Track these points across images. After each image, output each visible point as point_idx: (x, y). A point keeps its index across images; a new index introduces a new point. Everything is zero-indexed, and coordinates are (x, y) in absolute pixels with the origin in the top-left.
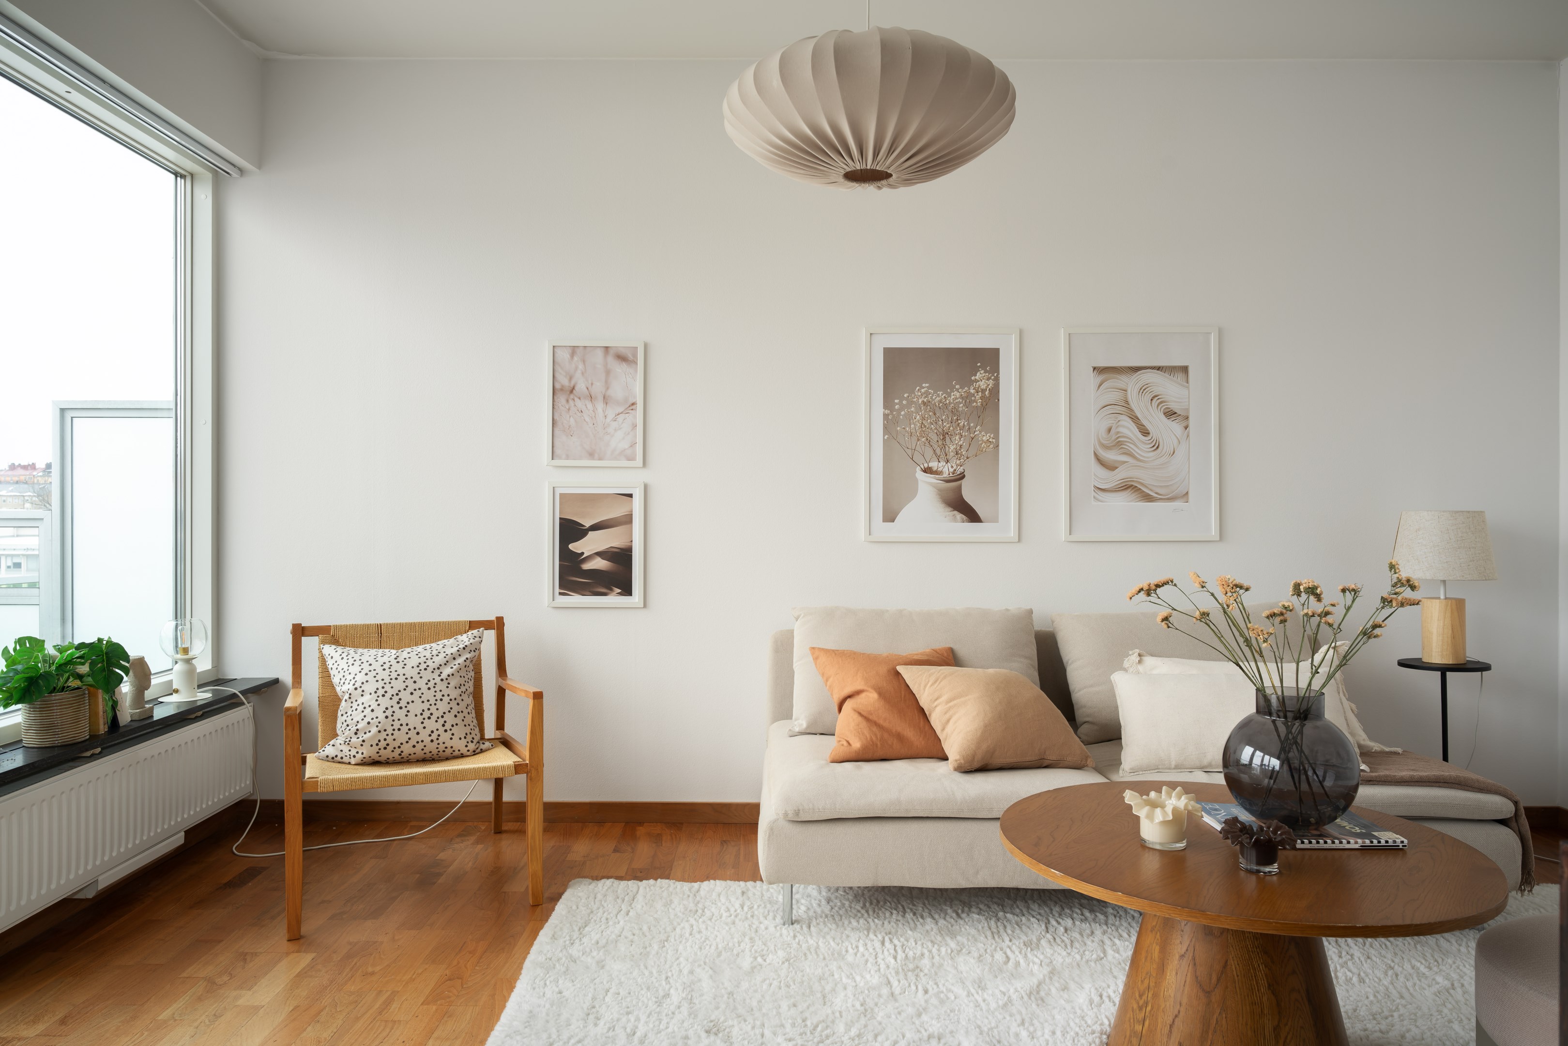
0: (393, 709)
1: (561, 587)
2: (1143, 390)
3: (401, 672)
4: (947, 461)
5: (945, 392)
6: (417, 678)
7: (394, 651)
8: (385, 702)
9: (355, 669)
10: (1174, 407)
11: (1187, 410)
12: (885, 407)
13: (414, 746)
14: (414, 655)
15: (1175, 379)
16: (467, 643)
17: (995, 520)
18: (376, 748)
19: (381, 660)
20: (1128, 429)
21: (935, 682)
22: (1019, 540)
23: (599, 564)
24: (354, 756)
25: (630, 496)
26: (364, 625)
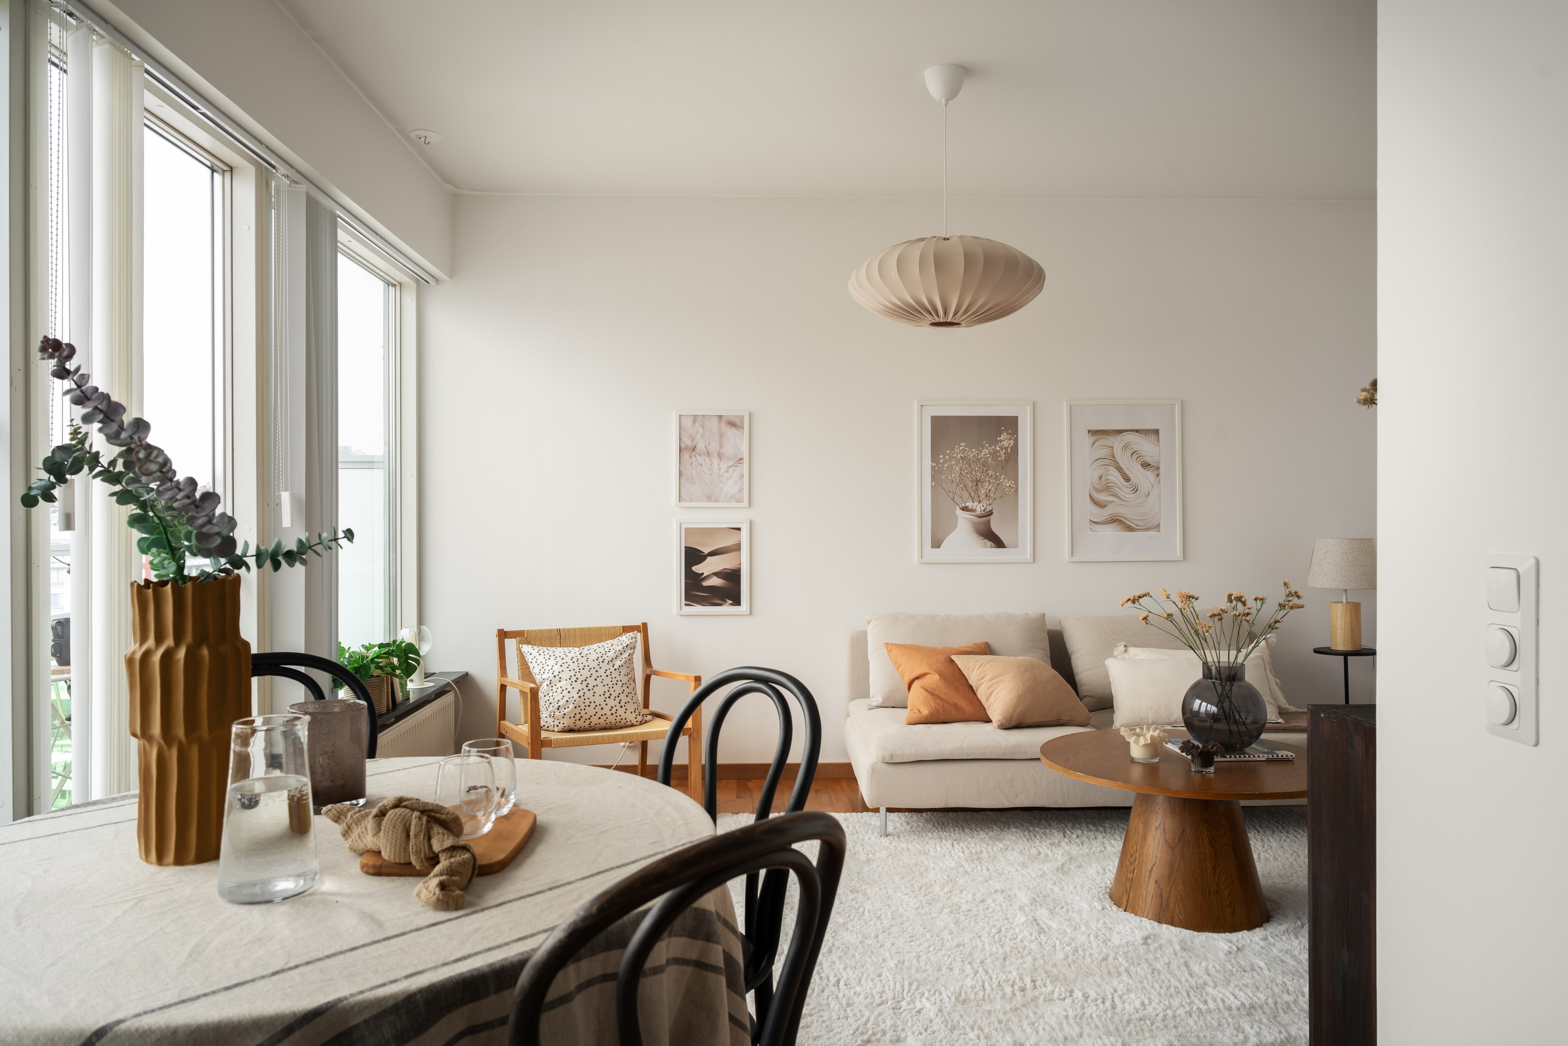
0: (584, 691)
1: (686, 599)
2: (1125, 447)
3: (586, 664)
4: (980, 502)
5: (978, 449)
6: (597, 668)
7: (577, 649)
8: (577, 686)
9: (552, 662)
10: (1149, 460)
11: (1159, 462)
12: (932, 461)
13: (599, 718)
14: (594, 650)
15: (1149, 439)
16: (628, 642)
17: (1016, 546)
18: (573, 720)
19: (570, 656)
20: (1115, 476)
21: (981, 666)
22: (1034, 561)
23: (716, 582)
24: (557, 726)
25: (739, 529)
26: (548, 630)
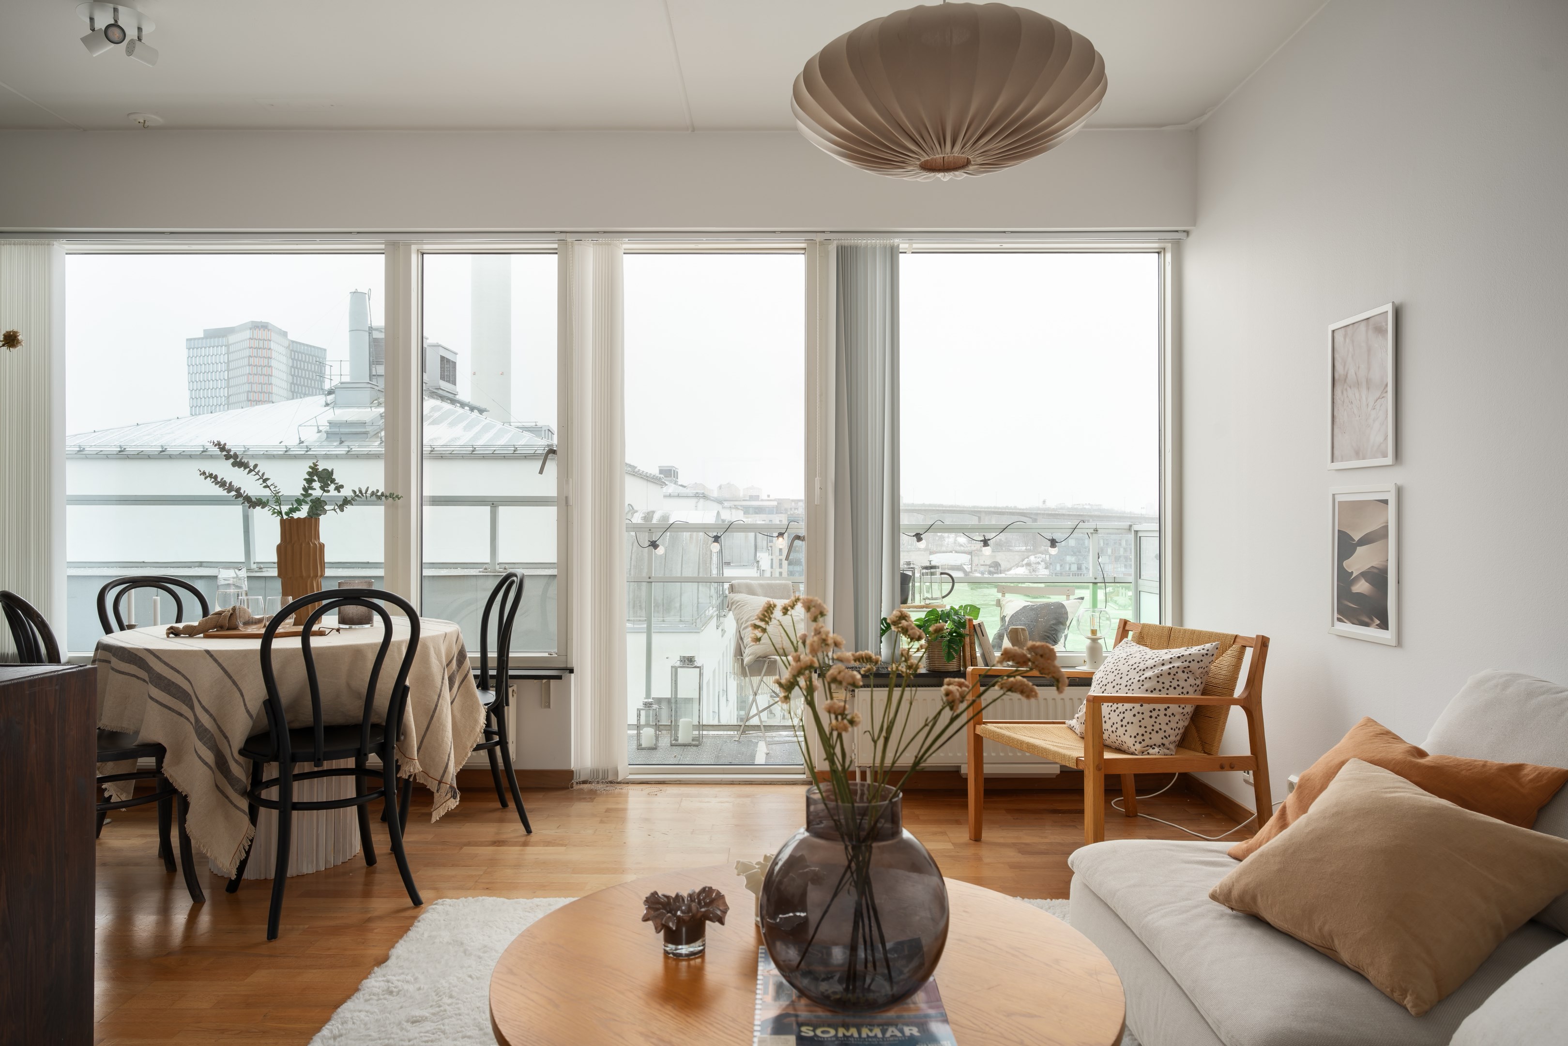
1: (1337, 609)
23: (1364, 587)
25: (1385, 502)
26: (1161, 627)
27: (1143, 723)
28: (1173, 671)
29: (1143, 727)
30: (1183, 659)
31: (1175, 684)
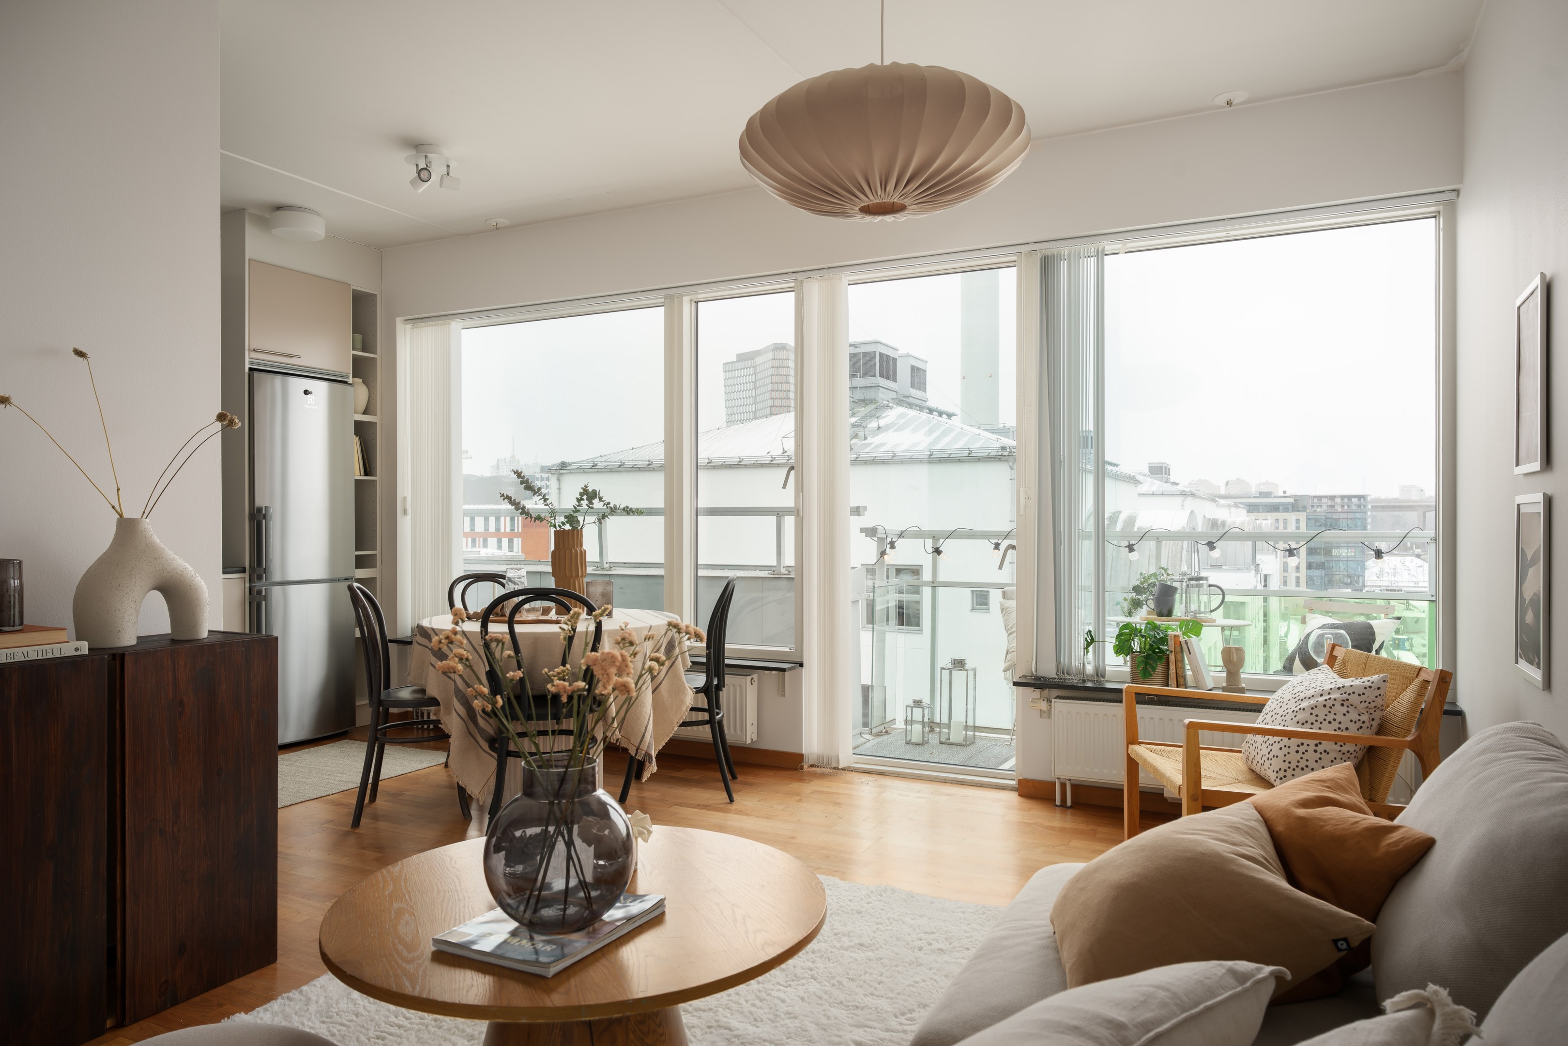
1: (1520, 645)
27: (1288, 758)
28: (1329, 704)
29: (1287, 762)
30: (1342, 690)
31: (1330, 717)
